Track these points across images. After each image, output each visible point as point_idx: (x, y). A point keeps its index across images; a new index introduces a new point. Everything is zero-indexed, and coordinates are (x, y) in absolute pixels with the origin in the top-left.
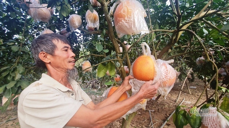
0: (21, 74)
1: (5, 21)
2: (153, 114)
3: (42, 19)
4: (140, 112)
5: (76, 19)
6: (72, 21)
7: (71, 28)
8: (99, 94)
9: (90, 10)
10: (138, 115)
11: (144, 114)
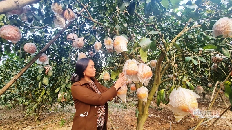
0: (68, 79)
1: (60, 50)
2: (174, 125)
3: (79, 47)
4: (160, 123)
5: (98, 44)
6: (96, 46)
7: (96, 50)
8: (121, 107)
9: (106, 39)
10: (157, 125)
11: (164, 124)
